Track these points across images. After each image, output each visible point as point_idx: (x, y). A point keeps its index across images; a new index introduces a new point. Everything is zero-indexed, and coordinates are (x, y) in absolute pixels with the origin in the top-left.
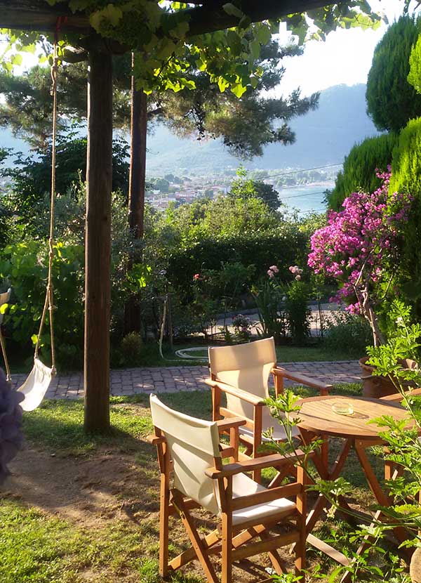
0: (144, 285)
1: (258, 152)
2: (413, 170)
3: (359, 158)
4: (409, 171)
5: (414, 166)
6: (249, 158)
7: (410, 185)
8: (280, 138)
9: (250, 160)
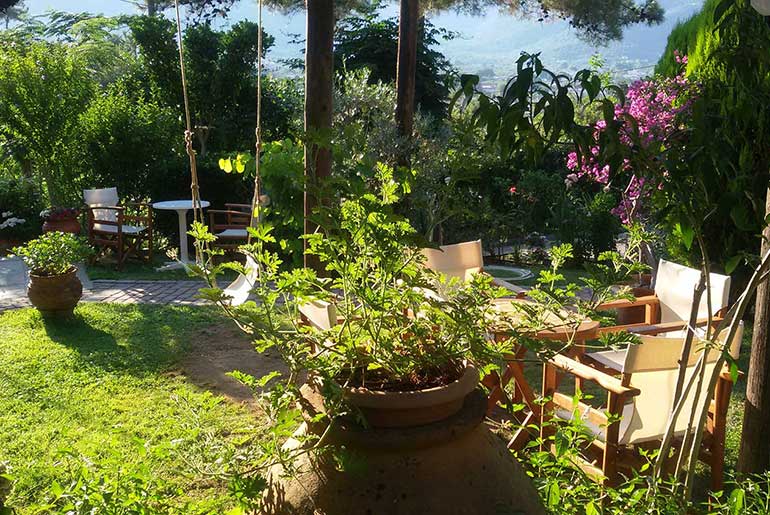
0: (409, 191)
1: (617, 35)
2: (705, 52)
3: (679, 39)
4: (702, 54)
5: (707, 46)
6: (604, 44)
7: (702, 70)
8: (643, 16)
9: (606, 46)
